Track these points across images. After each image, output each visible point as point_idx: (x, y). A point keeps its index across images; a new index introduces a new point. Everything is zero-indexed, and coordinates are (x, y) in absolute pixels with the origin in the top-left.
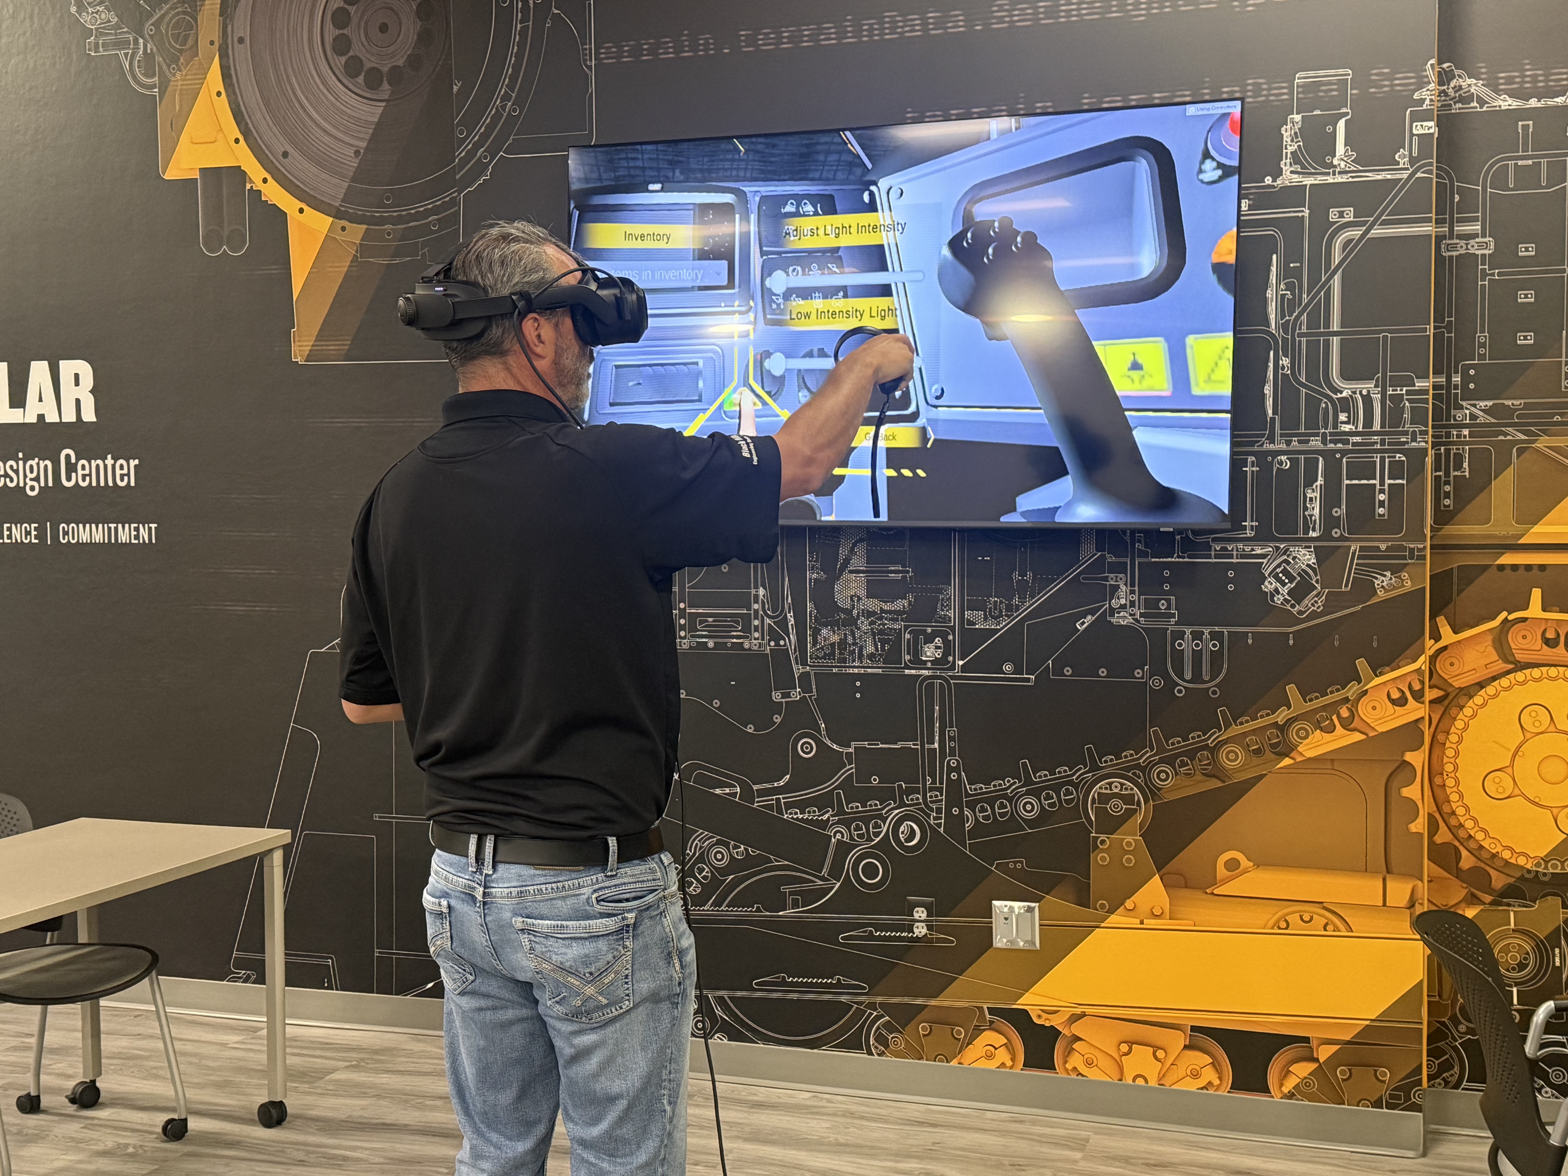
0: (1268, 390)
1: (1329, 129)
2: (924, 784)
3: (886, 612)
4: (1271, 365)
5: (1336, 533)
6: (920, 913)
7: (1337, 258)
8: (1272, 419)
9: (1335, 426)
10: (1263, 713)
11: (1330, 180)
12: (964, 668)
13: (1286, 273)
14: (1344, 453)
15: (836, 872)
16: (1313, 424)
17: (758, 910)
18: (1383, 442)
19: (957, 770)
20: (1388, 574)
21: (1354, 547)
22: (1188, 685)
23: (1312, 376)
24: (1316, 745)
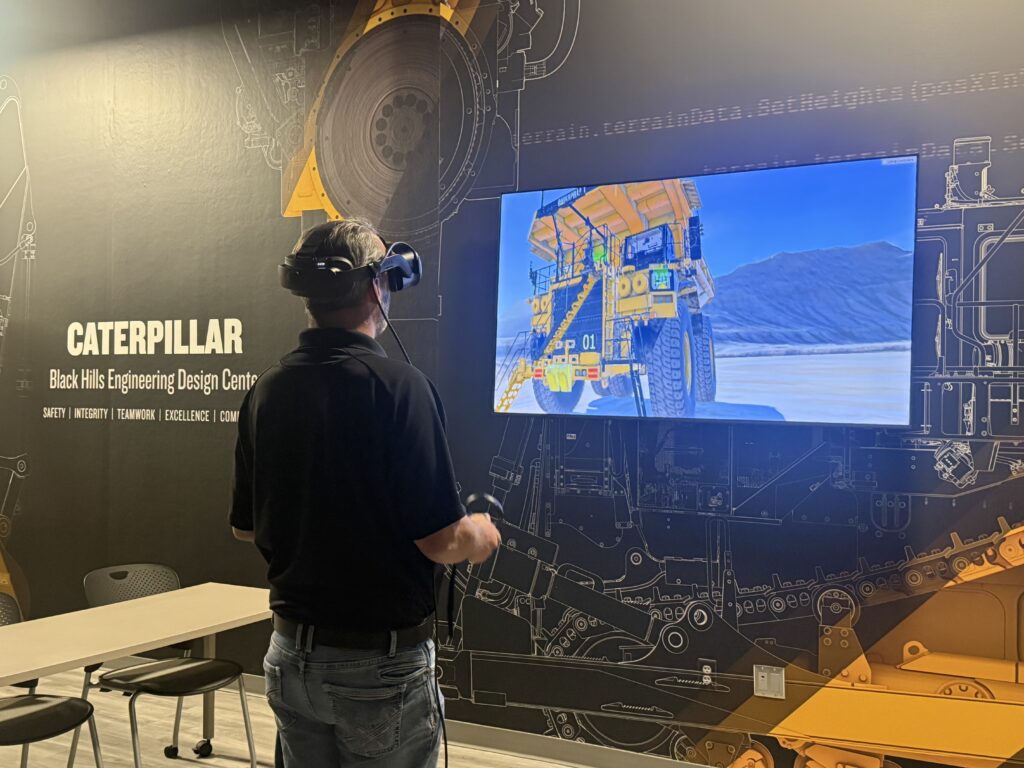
0: (938, 340)
1: (977, 174)
2: (710, 586)
3: (687, 475)
4: (940, 323)
5: (984, 433)
6: (707, 670)
7: (983, 255)
8: (941, 359)
9: (983, 363)
10: (935, 550)
11: (978, 206)
12: (736, 513)
13: (949, 265)
14: (989, 381)
15: (653, 639)
16: (968, 361)
17: (605, 660)
18: (1015, 375)
19: (731, 578)
20: (1020, 461)
21: (996, 443)
22: (885, 530)
23: (968, 331)
24: (971, 573)
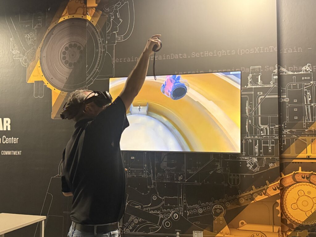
0: (247, 126)
1: (257, 77)
2: (179, 206)
3: (171, 170)
4: (247, 122)
5: (261, 155)
6: (178, 233)
7: (259, 101)
8: (248, 132)
9: (260, 134)
10: (248, 191)
11: (258, 87)
12: (187, 181)
13: (250, 104)
14: (262, 139)
15: (160, 224)
16: (256, 133)
17: (144, 233)
18: (270, 137)
19: (185, 203)
20: (272, 163)
21: (265, 158)
22: (232, 185)
23: (255, 124)
24: (259, 198)
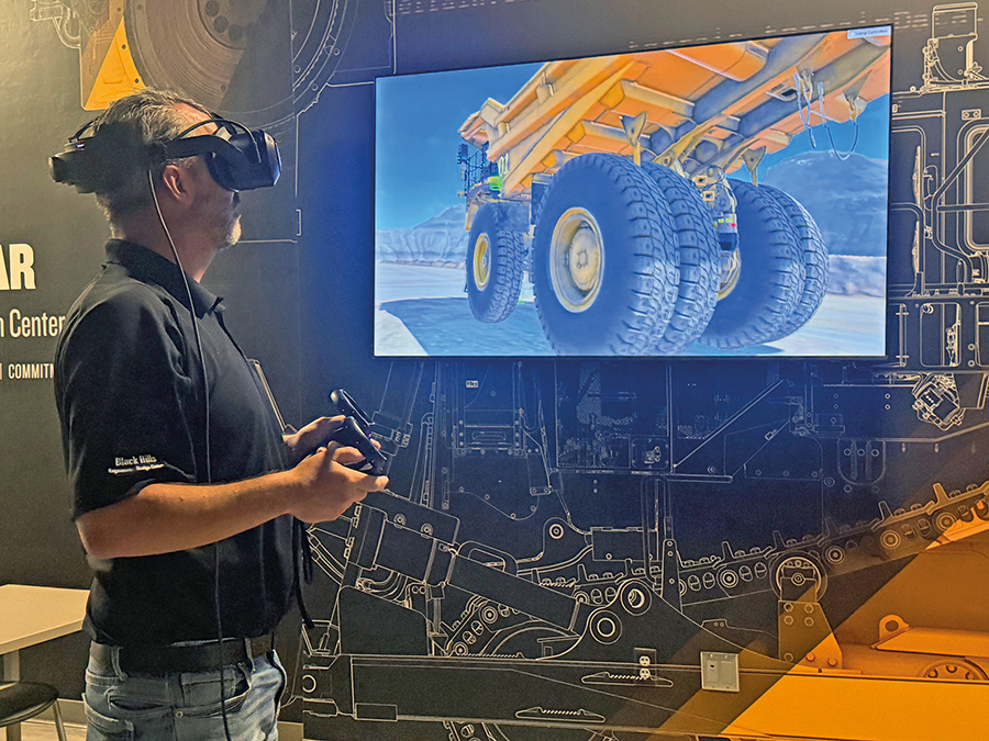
1: (961, 49)
2: (647, 560)
3: (616, 426)
4: (917, 232)
5: (971, 364)
6: (644, 661)
7: (969, 149)
8: (919, 275)
9: (970, 280)
11: (962, 88)
12: (677, 470)
14: (977, 300)
15: (579, 629)
16: (951, 277)
17: (520, 657)
19: (673, 549)
21: (986, 375)
23: (951, 241)
24: (958, 531)
